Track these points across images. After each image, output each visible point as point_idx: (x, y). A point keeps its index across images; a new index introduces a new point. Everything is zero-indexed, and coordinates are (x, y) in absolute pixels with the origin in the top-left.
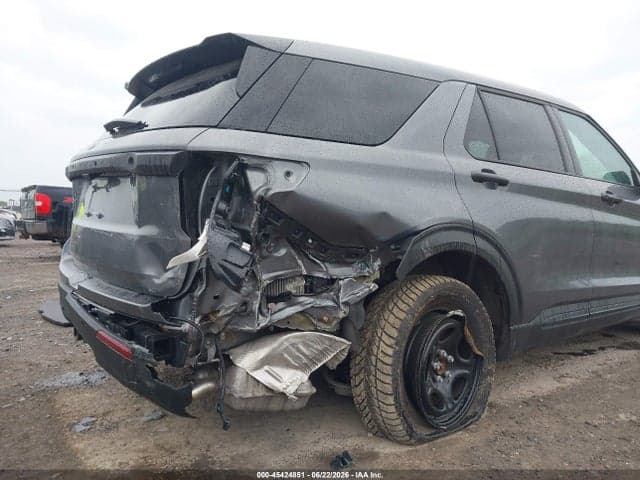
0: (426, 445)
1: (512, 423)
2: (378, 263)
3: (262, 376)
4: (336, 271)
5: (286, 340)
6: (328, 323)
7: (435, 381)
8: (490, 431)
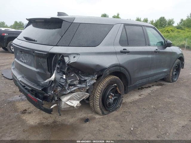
0: (106, 115)
1: (127, 109)
2: (97, 76)
3: (68, 103)
4: (86, 78)
5: (74, 94)
6: (84, 90)
7: (109, 100)
8: (122, 111)
